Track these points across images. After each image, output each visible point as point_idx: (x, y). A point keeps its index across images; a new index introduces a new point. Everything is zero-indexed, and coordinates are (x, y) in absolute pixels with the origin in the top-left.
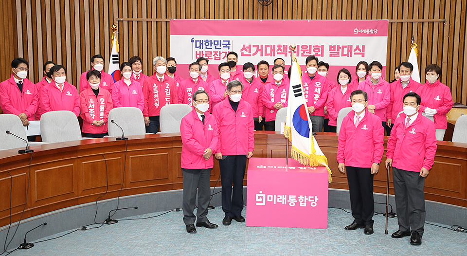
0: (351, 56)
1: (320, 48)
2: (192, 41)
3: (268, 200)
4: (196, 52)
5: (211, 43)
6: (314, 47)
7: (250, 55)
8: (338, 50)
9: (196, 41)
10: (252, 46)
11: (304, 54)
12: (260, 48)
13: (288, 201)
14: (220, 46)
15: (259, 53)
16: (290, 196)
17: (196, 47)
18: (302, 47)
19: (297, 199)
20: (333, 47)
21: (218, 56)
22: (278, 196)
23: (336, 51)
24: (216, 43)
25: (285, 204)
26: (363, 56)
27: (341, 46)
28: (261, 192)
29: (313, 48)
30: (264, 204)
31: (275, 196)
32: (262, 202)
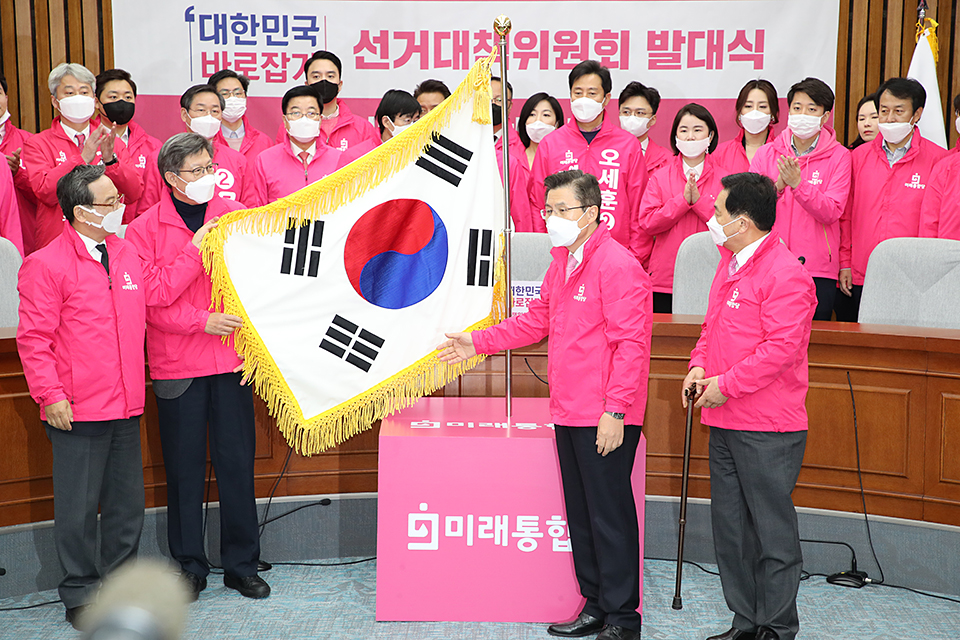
0: (719, 66)
1: (618, 42)
2: (189, 18)
3: (449, 533)
4: (204, 54)
5: (255, 25)
6: (597, 36)
7: (386, 66)
8: (677, 47)
9: (203, 18)
10: (391, 36)
11: (565, 61)
12: (417, 42)
13: (514, 535)
14: (286, 35)
15: (416, 57)
16: (520, 519)
17: (203, 38)
18: (558, 36)
19: (543, 528)
20: (658, 37)
21: (279, 70)
22: (481, 519)
23: (670, 50)
24: (271, 24)
25: (505, 544)
26: (759, 65)
27: (685, 34)
28: (424, 506)
29: (592, 42)
30: (434, 545)
31: (470, 518)
32: (428, 539)
